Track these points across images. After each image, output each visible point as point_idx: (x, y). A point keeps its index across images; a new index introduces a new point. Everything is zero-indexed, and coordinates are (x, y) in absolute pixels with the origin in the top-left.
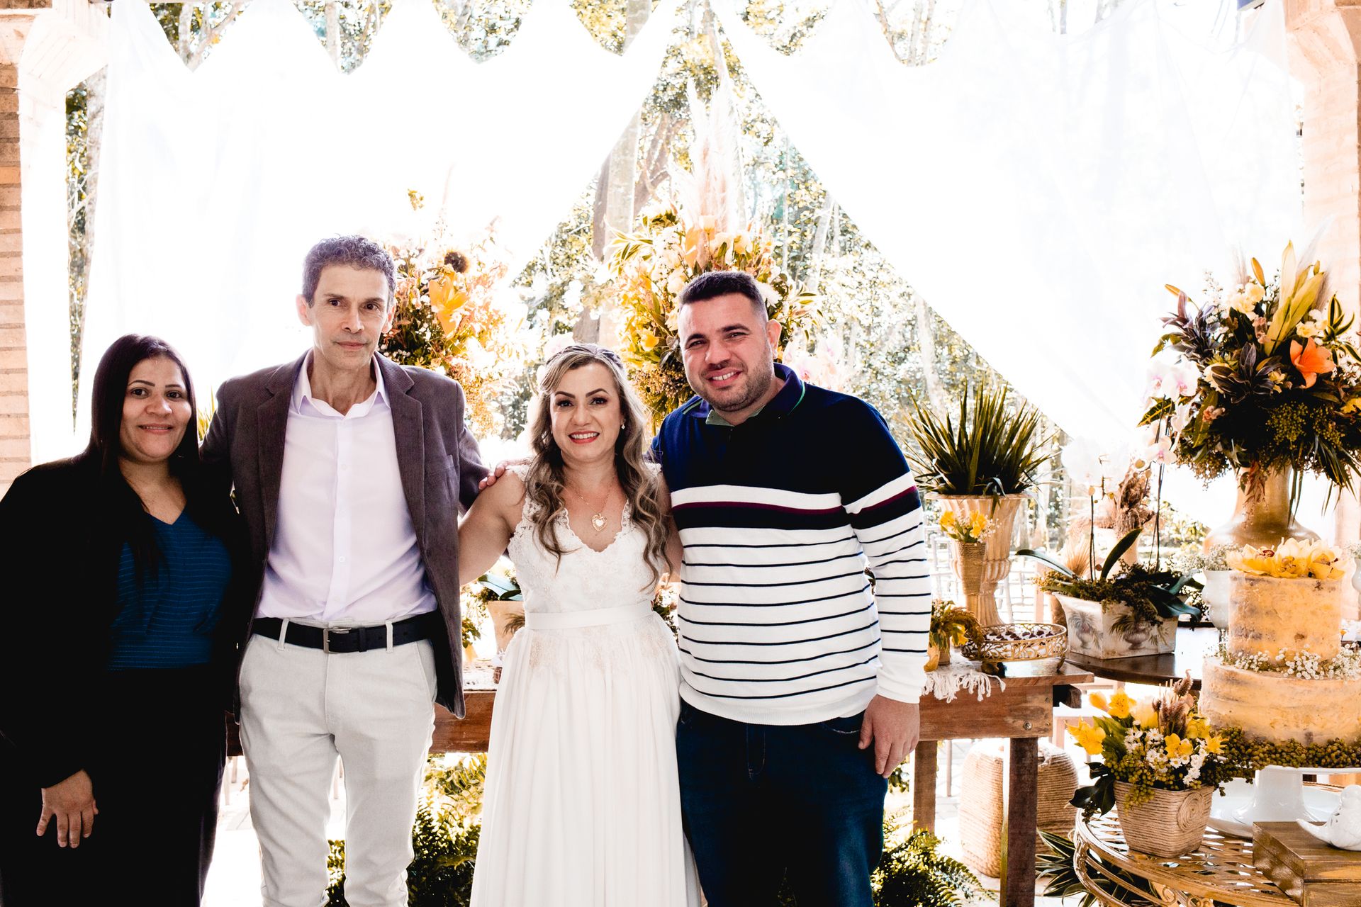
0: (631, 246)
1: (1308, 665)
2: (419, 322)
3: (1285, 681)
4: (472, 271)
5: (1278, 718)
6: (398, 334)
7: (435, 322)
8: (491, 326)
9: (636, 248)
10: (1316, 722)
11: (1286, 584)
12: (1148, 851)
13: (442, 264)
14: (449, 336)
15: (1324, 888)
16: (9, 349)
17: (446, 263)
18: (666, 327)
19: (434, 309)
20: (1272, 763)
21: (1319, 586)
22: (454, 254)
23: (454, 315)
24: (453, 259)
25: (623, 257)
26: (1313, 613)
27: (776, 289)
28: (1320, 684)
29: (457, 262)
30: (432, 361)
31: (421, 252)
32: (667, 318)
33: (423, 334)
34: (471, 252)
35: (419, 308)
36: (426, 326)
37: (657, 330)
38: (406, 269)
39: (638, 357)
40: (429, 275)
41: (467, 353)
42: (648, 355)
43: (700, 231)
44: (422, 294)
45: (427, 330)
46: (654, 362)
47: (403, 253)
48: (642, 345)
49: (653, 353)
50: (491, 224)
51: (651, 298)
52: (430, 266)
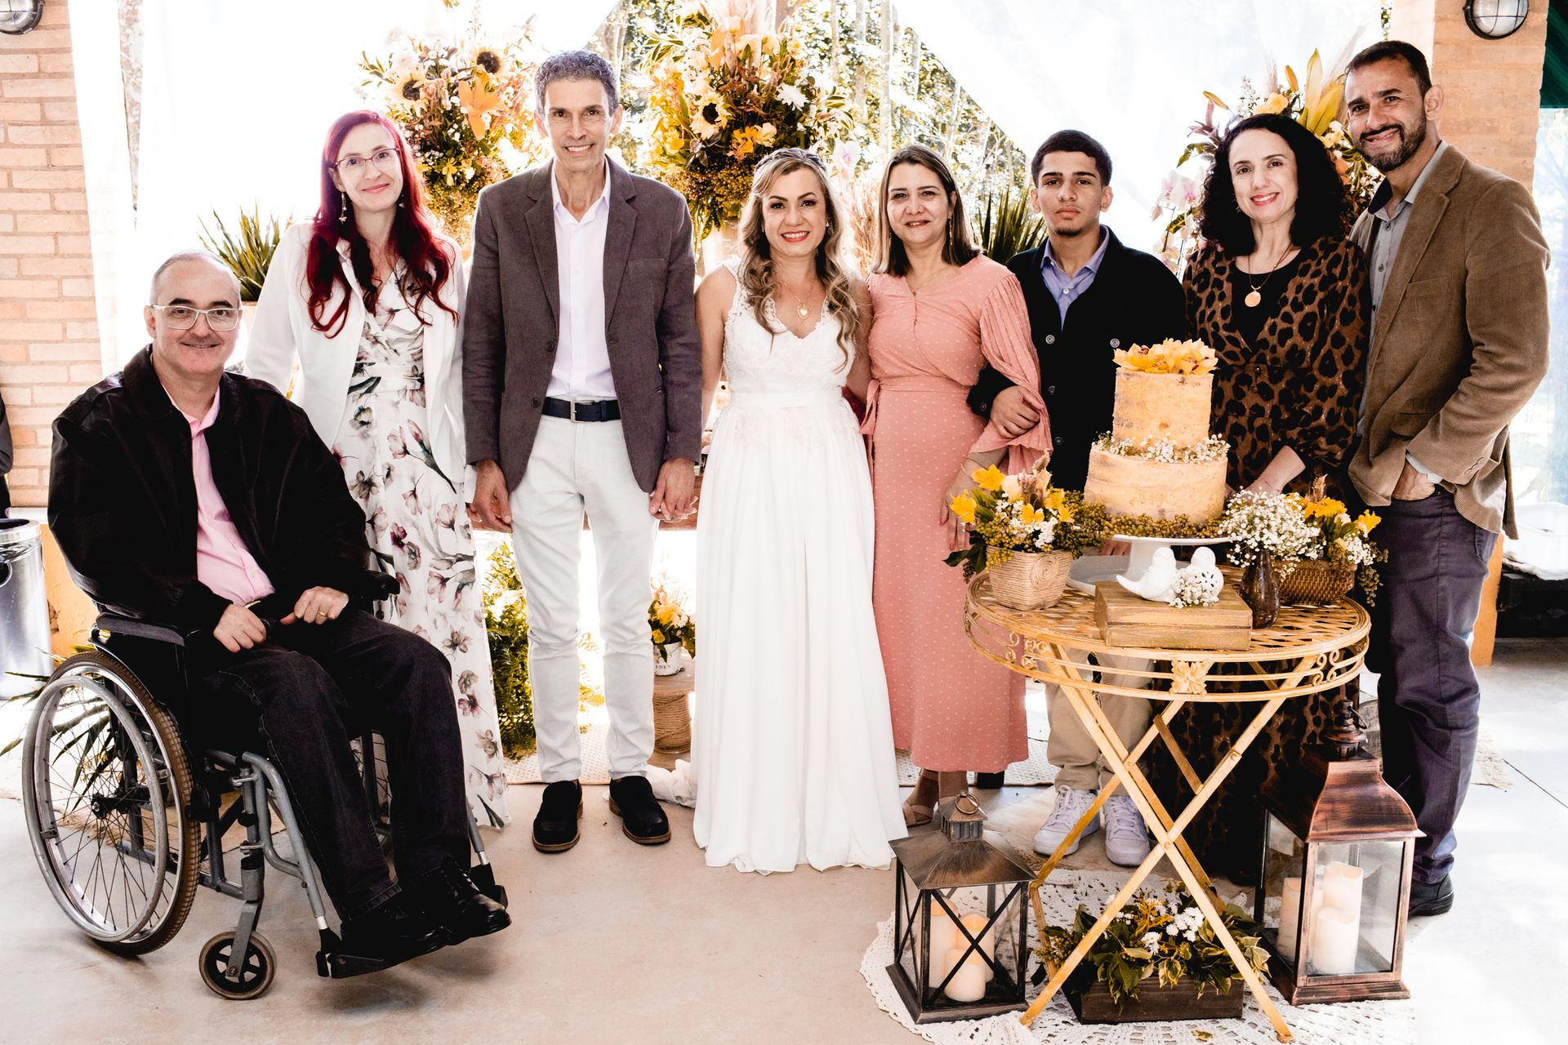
0: (661, 48)
2: (449, 124)
4: (506, 71)
6: (431, 135)
7: (465, 123)
8: (524, 127)
9: (668, 49)
13: (475, 64)
14: (479, 137)
16: (66, 146)
17: (479, 62)
18: (690, 129)
19: (464, 110)
22: (488, 54)
23: (483, 118)
24: (486, 58)
25: (653, 58)
27: (802, 92)
29: (489, 62)
30: (463, 162)
31: (452, 52)
32: (692, 120)
33: (453, 134)
34: (506, 52)
35: (449, 108)
36: (456, 126)
37: (686, 133)
38: (437, 70)
39: (664, 159)
40: (463, 75)
41: (499, 154)
42: (674, 157)
43: (726, 32)
44: (451, 95)
45: (457, 130)
46: (680, 165)
47: (432, 55)
48: (667, 147)
49: (679, 156)
50: (528, 23)
51: (678, 101)
52: (461, 65)
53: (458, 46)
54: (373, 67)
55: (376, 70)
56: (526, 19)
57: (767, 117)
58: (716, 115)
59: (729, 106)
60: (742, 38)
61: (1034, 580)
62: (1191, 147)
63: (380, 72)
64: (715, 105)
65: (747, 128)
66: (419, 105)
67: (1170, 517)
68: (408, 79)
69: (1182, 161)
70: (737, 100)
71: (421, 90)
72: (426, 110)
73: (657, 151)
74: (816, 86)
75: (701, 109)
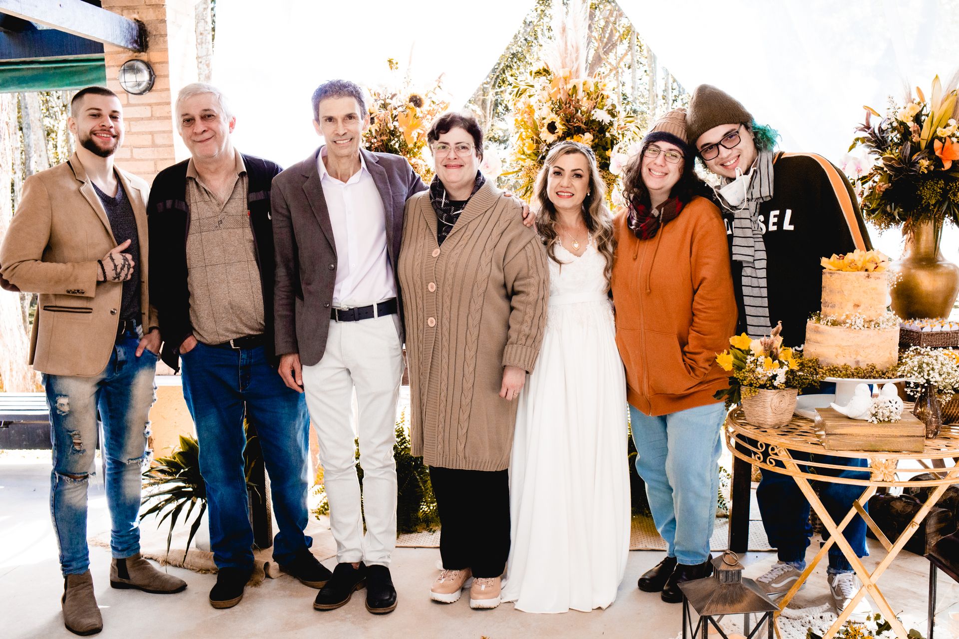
0: (521, 90)
1: (858, 321)
2: (392, 137)
3: (844, 331)
4: (426, 106)
5: (840, 352)
6: (381, 145)
7: (402, 137)
9: (525, 90)
10: (861, 354)
11: (849, 275)
12: (757, 425)
13: (408, 103)
14: (411, 146)
15: (838, 438)
17: (410, 102)
18: (540, 138)
19: (401, 130)
20: (830, 376)
21: (868, 277)
22: (415, 97)
23: (413, 135)
24: (414, 99)
25: (516, 96)
26: (864, 292)
27: (609, 113)
28: (866, 332)
29: (416, 101)
31: (394, 96)
32: (541, 132)
33: (395, 144)
34: (426, 95)
35: (392, 129)
36: (396, 139)
37: (537, 140)
38: (384, 106)
39: (523, 157)
40: (400, 109)
41: (422, 156)
42: (530, 155)
43: (560, 78)
44: (394, 120)
45: (397, 142)
46: (533, 160)
47: (382, 96)
48: (525, 149)
49: (532, 154)
50: (439, 78)
51: (531, 121)
52: (400, 104)
53: (398, 93)
56: (439, 75)
57: (587, 129)
58: (556, 128)
59: (563, 123)
60: (571, 81)
61: (773, 407)
62: (857, 139)
64: (555, 122)
65: (575, 136)
66: (374, 127)
67: (863, 366)
69: (851, 149)
70: (568, 120)
71: (375, 118)
72: (378, 130)
73: (519, 152)
74: (617, 110)
75: (546, 125)
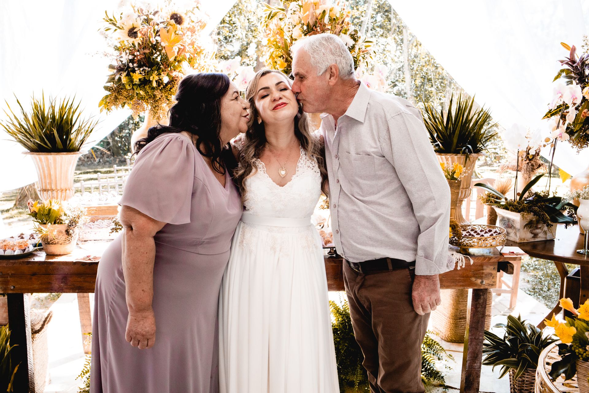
0: (272, 13)
2: (154, 51)
4: (186, 24)
6: (144, 58)
7: (163, 51)
8: (196, 55)
9: (275, 14)
13: (169, 20)
14: (171, 59)
17: (171, 19)
19: (163, 44)
22: (176, 15)
23: (174, 48)
24: (175, 17)
25: (268, 19)
27: (352, 38)
29: (177, 19)
30: (162, 73)
31: (156, 12)
33: (157, 58)
34: (186, 14)
35: (154, 43)
36: (158, 53)
37: (287, 59)
38: (147, 21)
40: (162, 26)
41: (182, 69)
44: (156, 36)
45: (159, 55)
47: (145, 13)
48: (277, 67)
51: (282, 41)
52: (161, 20)
53: (159, 10)
54: (111, 20)
55: (112, 22)
60: (320, 6)
63: (115, 23)
66: (138, 41)
68: (131, 27)
71: (138, 32)
72: (141, 43)
74: (359, 35)
